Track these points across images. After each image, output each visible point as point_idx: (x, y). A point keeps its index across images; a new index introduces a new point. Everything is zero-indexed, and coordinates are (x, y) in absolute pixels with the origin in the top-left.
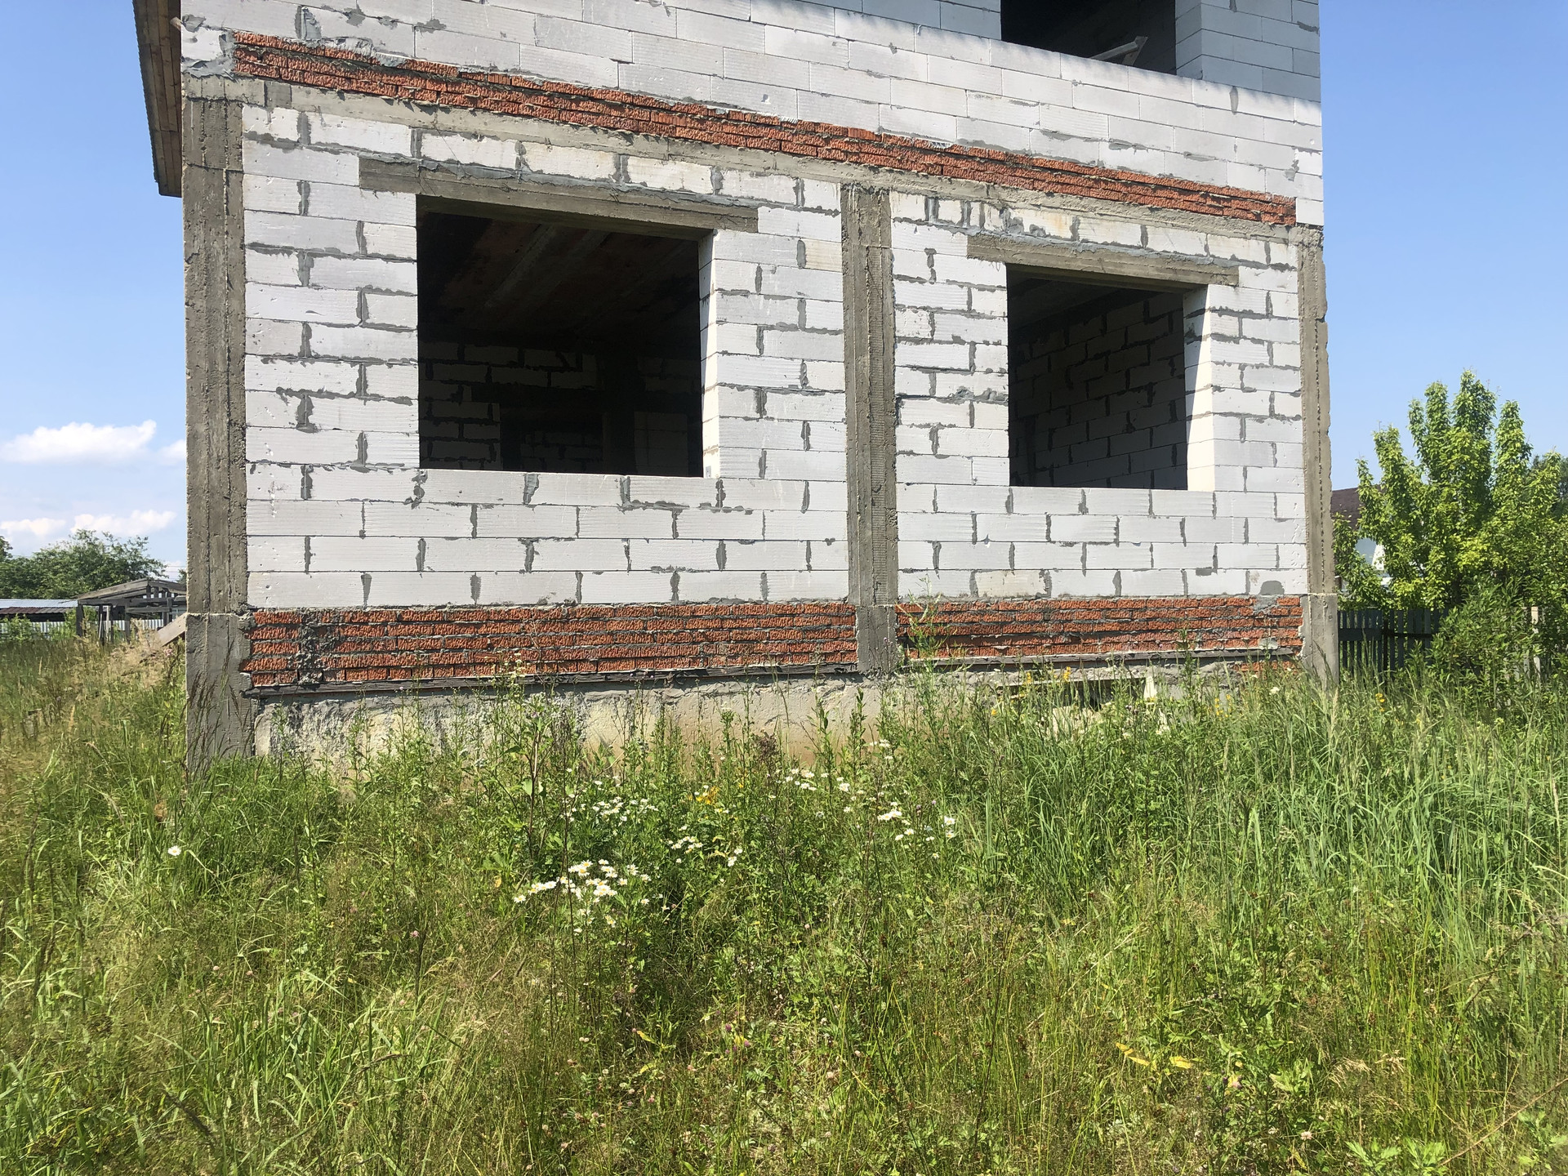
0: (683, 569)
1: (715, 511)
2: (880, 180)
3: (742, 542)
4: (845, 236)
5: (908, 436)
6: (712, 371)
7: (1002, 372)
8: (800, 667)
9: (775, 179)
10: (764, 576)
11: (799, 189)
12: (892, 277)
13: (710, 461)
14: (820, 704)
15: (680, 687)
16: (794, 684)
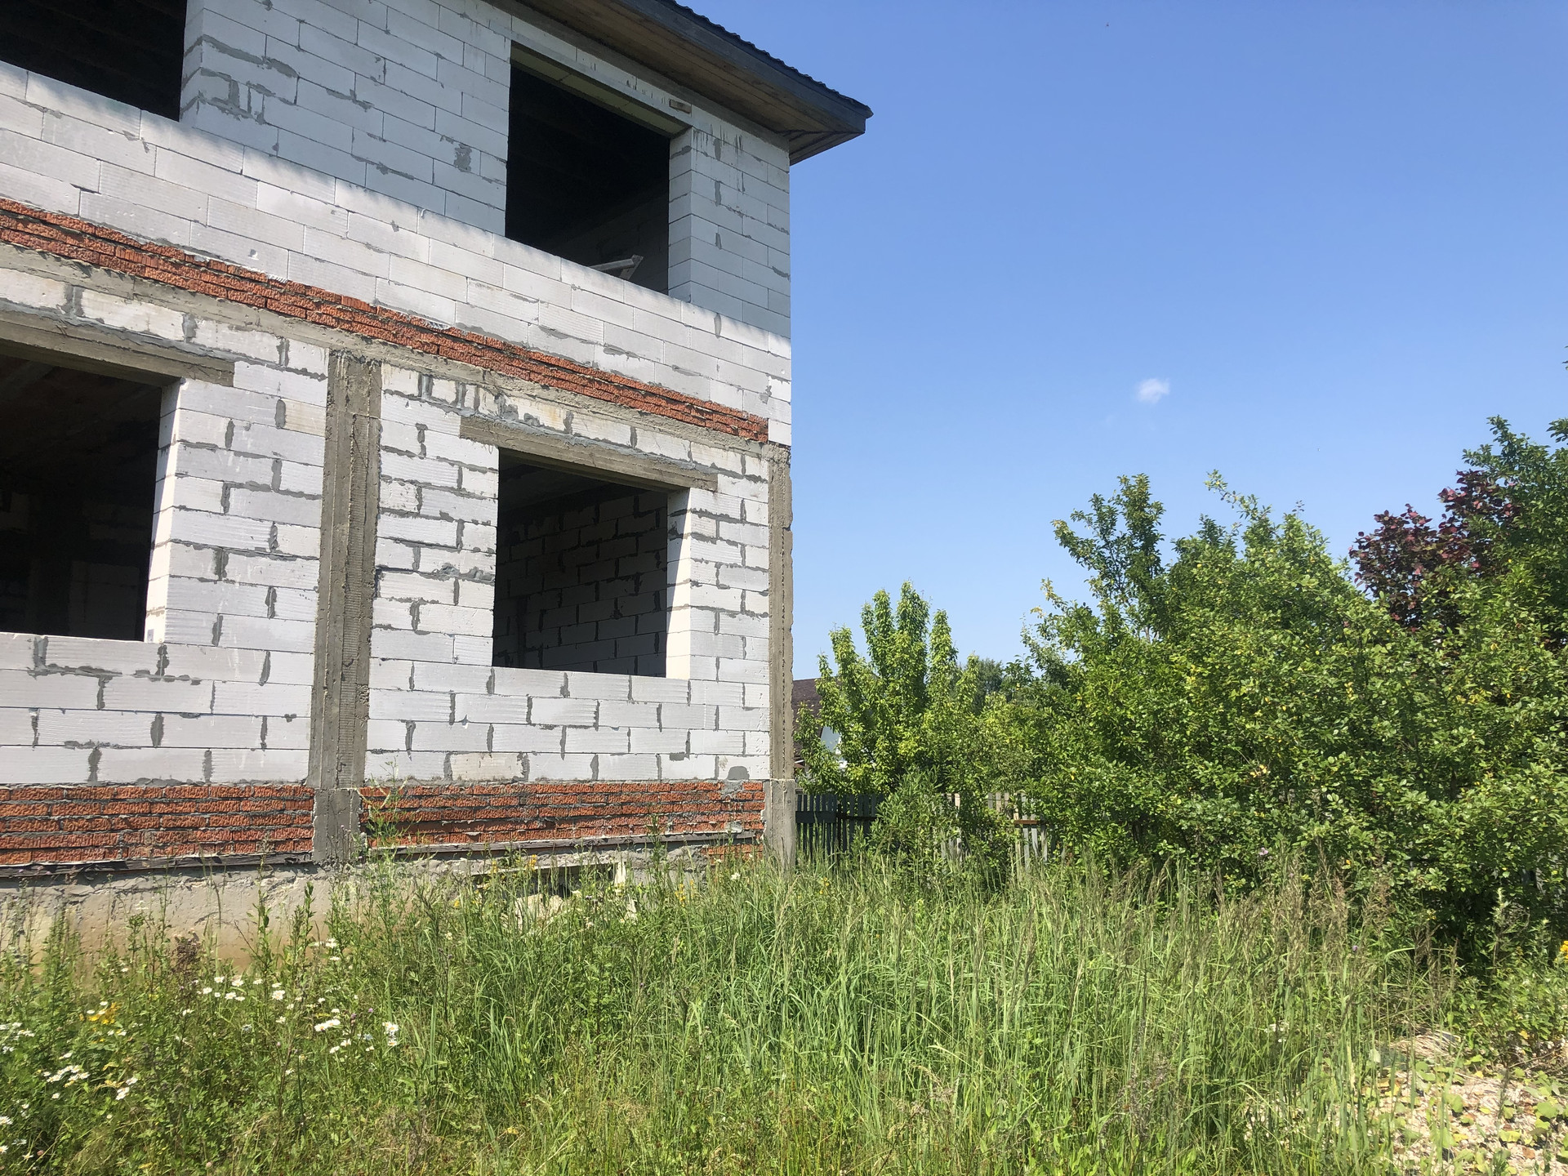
0: (107, 745)
1: (154, 680)
2: (373, 351)
3: (185, 715)
4: (331, 402)
5: (388, 608)
6: (165, 527)
7: (489, 552)
8: (244, 857)
9: (257, 336)
10: (208, 754)
11: (283, 348)
12: (379, 448)
13: (156, 626)
14: (262, 901)
15: (88, 883)
16: (235, 877)
